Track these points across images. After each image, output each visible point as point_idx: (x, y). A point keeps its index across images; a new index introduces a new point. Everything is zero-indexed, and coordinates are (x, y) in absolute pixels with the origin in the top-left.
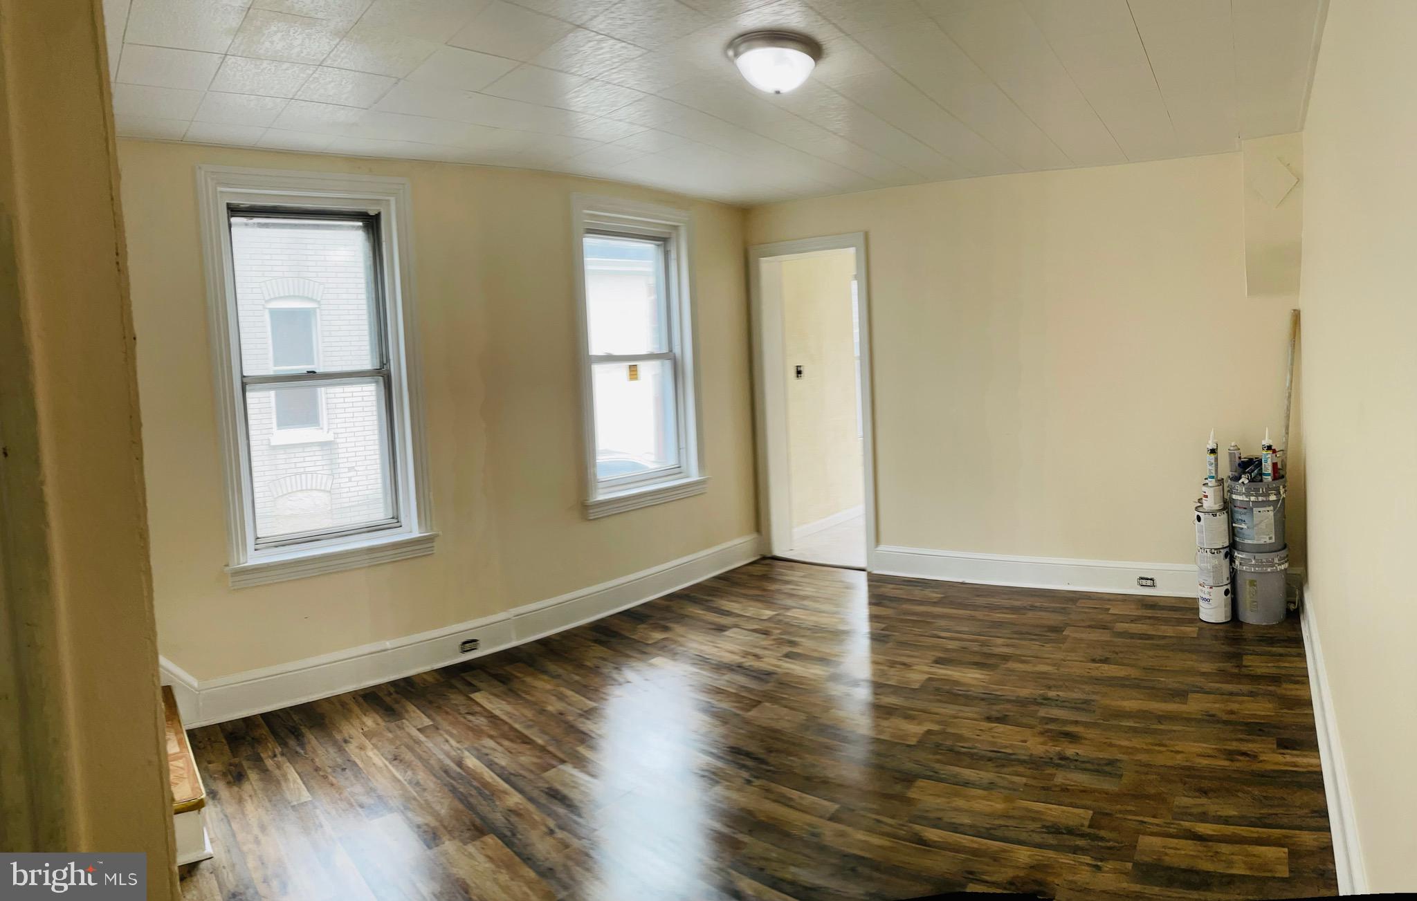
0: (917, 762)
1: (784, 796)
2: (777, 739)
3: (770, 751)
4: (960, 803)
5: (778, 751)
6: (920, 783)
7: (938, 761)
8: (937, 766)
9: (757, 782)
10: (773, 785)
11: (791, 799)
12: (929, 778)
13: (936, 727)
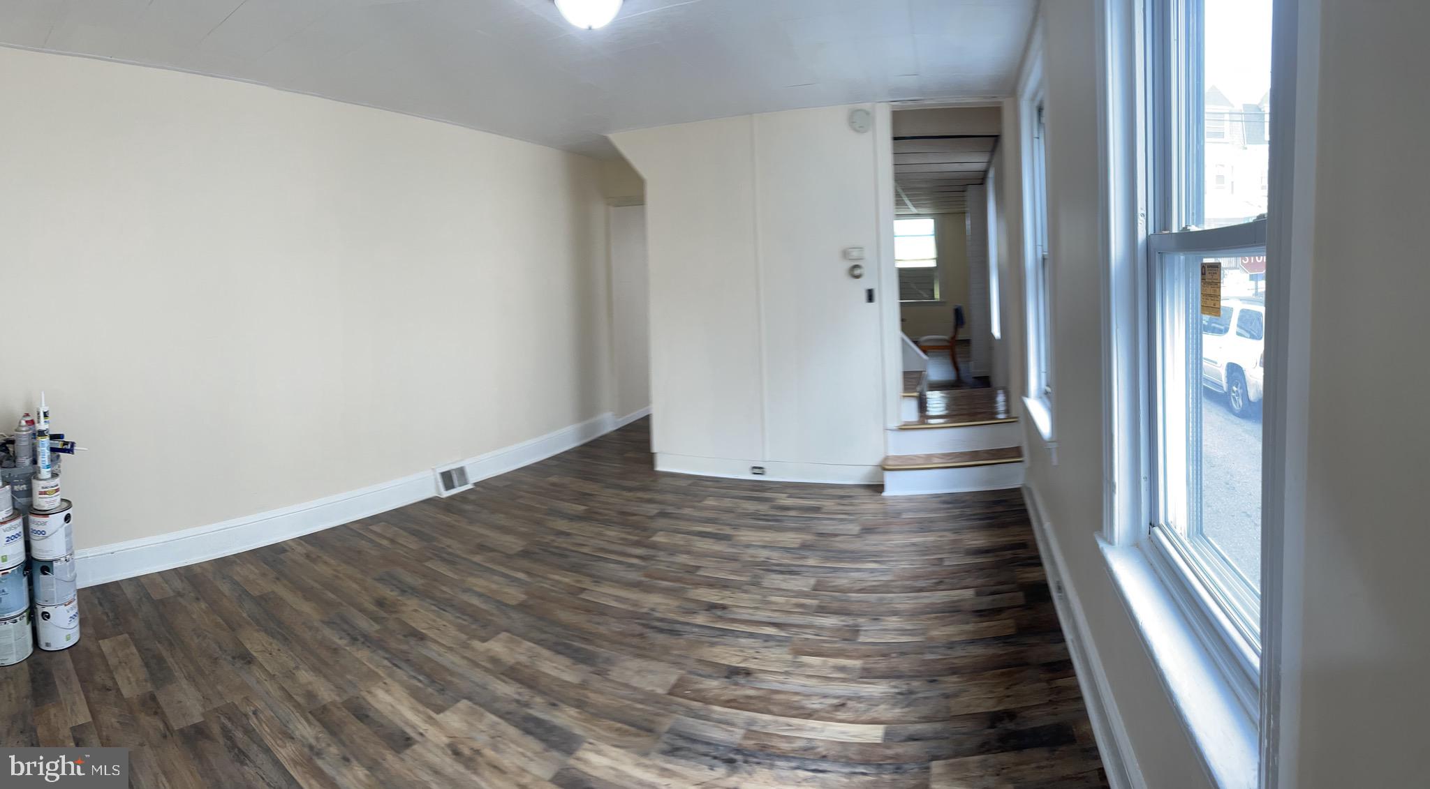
0: (509, 618)
1: (620, 602)
2: (638, 647)
3: (641, 636)
4: (494, 586)
5: (634, 636)
6: (514, 603)
7: (492, 615)
8: (495, 612)
9: (644, 610)
10: (631, 609)
11: (616, 601)
12: (507, 605)
13: (476, 644)
